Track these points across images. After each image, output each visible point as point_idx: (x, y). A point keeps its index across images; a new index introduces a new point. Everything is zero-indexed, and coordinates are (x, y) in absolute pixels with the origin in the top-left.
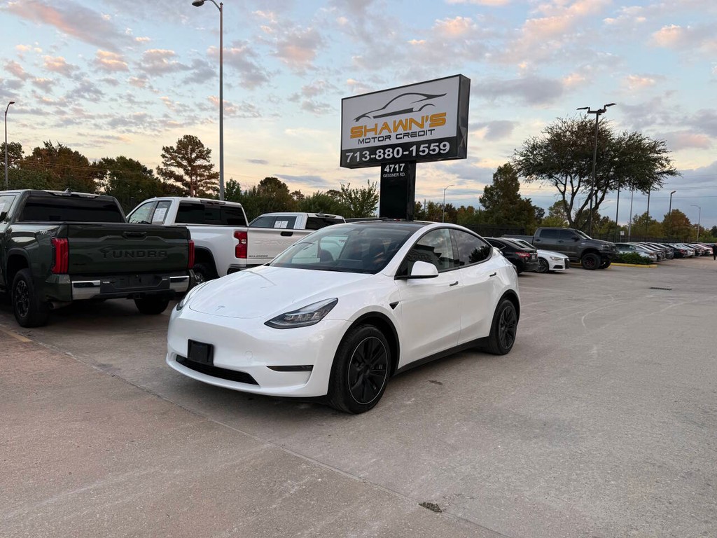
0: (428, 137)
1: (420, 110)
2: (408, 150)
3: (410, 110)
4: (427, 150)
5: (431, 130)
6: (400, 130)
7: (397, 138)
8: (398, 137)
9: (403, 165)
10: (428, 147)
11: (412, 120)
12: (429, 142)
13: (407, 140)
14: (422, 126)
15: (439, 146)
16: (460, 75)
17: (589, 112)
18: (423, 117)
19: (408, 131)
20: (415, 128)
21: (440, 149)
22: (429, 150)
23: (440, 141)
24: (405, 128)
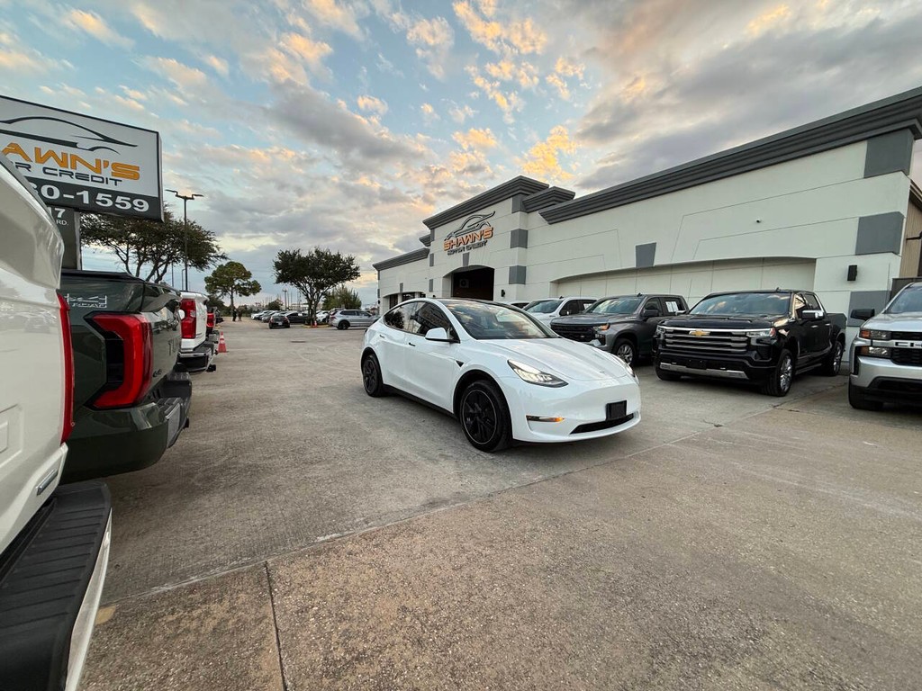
0: (111, 186)
1: (92, 149)
2: (75, 195)
3: (74, 145)
4: (110, 203)
5: (116, 180)
6: (51, 163)
7: (45, 173)
8: (47, 171)
9: (62, 211)
10: (114, 199)
11: (75, 158)
12: (115, 194)
13: (66, 179)
14: (98, 169)
15: (131, 202)
16: (157, 133)
17: (177, 196)
18: (98, 162)
19: (69, 170)
20: (82, 169)
21: (133, 206)
22: (115, 203)
23: (133, 197)
24: (63, 163)
